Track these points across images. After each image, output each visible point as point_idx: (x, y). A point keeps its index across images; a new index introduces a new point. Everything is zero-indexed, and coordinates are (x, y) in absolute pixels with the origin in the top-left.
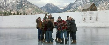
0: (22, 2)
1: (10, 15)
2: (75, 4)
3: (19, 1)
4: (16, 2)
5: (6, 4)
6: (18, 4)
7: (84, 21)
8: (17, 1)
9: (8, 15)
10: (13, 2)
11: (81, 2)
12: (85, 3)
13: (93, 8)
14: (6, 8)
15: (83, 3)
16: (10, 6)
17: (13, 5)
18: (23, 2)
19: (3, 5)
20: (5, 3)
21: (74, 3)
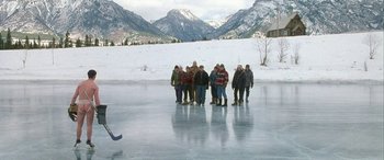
0: (98, 5)
1: (66, 46)
2: (255, 13)
3: (90, 3)
4: (81, 7)
5: (54, 11)
6: (86, 10)
7: (263, 64)
8: (84, 4)
9: (60, 46)
10: (73, 6)
11: (272, 5)
12: (283, 8)
13: (296, 28)
14: (52, 24)
15: (277, 9)
16: (64, 17)
17: (74, 15)
18: (102, 6)
19: (45, 14)
20: (51, 9)
21: (251, 10)
